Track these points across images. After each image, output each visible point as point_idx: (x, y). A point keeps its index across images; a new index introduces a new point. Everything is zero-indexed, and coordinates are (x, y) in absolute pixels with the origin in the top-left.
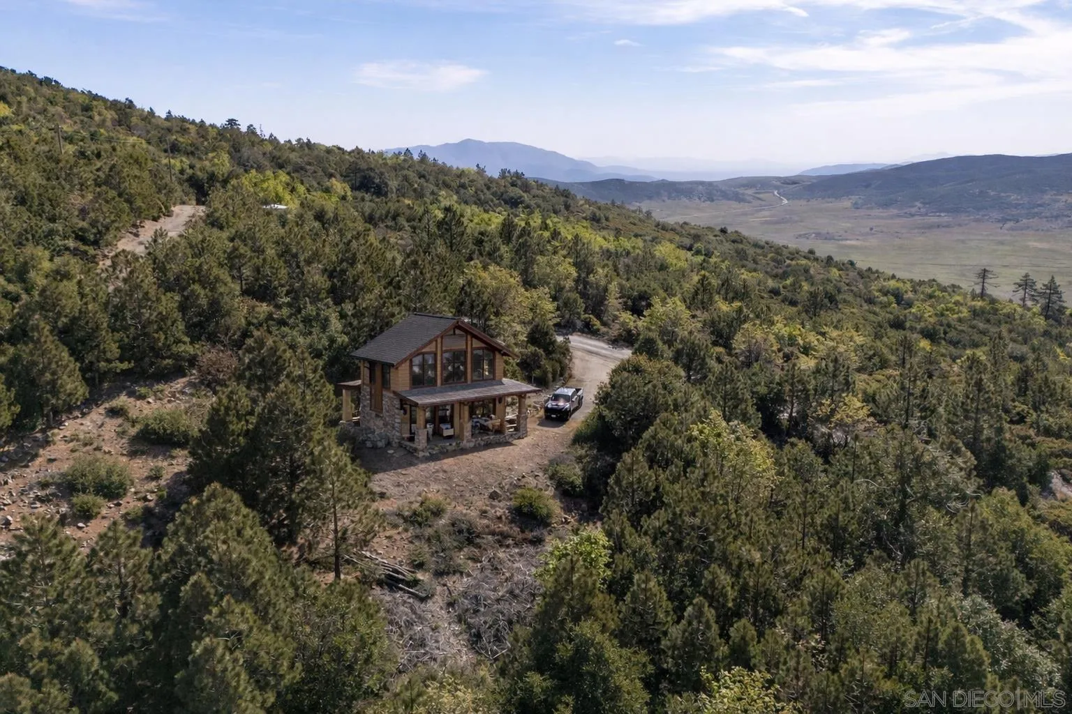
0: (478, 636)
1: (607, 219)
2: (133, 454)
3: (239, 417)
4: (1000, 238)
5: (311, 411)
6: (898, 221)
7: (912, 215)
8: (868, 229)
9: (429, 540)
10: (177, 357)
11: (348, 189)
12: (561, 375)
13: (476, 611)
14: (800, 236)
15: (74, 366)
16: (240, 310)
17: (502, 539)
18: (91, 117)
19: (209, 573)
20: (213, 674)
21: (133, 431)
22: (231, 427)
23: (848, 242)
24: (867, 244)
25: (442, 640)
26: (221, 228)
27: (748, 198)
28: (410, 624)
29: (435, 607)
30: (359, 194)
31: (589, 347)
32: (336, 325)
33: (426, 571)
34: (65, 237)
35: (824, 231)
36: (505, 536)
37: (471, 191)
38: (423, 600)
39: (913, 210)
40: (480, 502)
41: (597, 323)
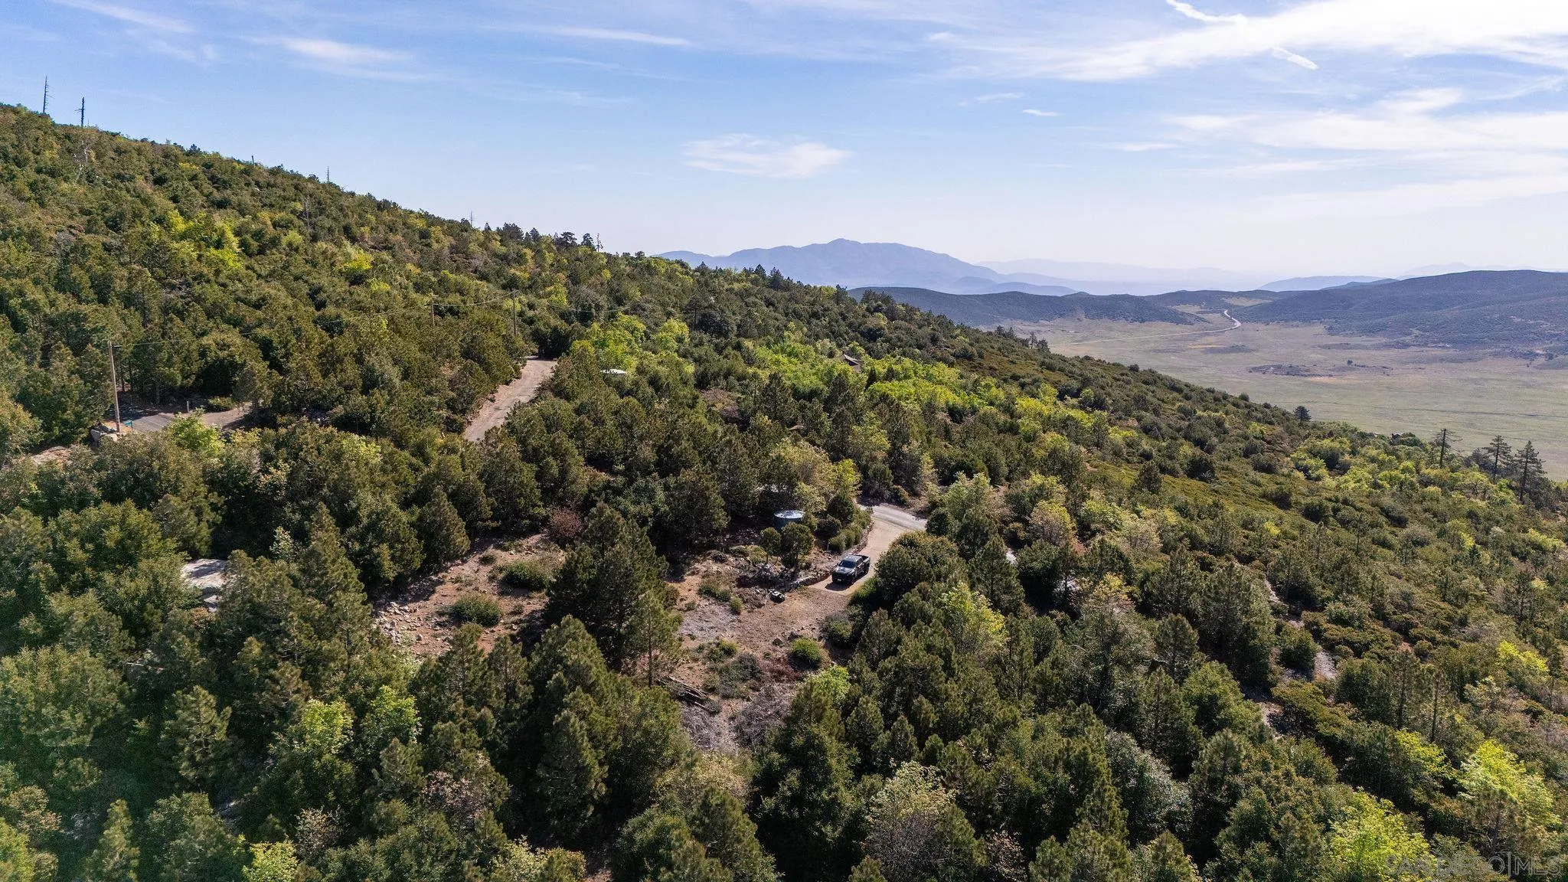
0: (749, 741)
1: (981, 356)
2: (502, 594)
3: (584, 569)
4: (1525, 379)
5: (637, 566)
6: (1386, 352)
7: (1406, 346)
8: (1345, 363)
9: (720, 672)
10: (531, 517)
11: (686, 330)
12: (856, 543)
13: (749, 724)
14: (1254, 369)
15: (462, 524)
16: (584, 477)
17: (778, 676)
18: (428, 245)
19: (565, 674)
20: (567, 734)
21: (501, 576)
22: (579, 576)
23: (1318, 379)
24: (1343, 382)
25: (722, 741)
26: (568, 398)
27: (1189, 319)
28: (699, 728)
29: (720, 720)
30: (697, 334)
31: (891, 517)
32: (660, 495)
33: (717, 694)
34: (439, 408)
35: (1286, 364)
36: (781, 673)
37: (825, 322)
38: (713, 714)
39: (1408, 339)
40: (765, 646)
41: (904, 493)
